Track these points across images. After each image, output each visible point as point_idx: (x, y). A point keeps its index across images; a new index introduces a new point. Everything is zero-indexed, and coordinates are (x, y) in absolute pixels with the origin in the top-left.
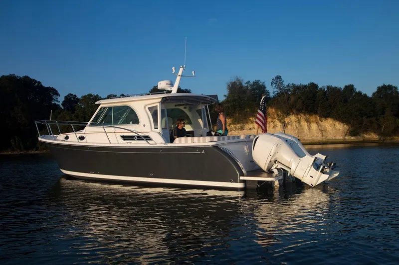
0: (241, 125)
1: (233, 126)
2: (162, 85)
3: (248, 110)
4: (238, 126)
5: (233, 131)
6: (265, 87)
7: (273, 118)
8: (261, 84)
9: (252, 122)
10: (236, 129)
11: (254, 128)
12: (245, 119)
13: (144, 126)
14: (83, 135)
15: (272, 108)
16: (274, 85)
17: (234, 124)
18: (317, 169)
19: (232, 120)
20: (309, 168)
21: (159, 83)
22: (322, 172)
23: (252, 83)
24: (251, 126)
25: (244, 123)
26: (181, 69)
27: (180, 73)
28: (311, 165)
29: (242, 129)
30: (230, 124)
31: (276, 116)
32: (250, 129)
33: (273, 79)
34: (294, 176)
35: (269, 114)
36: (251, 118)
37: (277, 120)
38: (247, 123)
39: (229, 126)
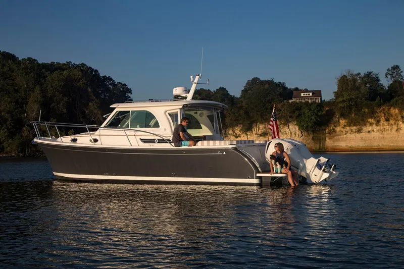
0: (358, 127)
1: (348, 128)
2: (178, 91)
3: (366, 110)
4: (354, 128)
5: (348, 134)
6: (378, 80)
7: (396, 120)
8: (374, 76)
9: (371, 124)
10: (352, 131)
11: (374, 131)
12: (363, 120)
13: (165, 130)
14: (97, 138)
15: (395, 108)
16: (389, 77)
17: (350, 126)
18: (320, 169)
19: (347, 121)
20: (313, 168)
21: (174, 89)
22: (324, 171)
23: (362, 75)
24: (370, 128)
25: (360, 125)
26: (197, 77)
27: (196, 81)
28: (315, 165)
29: (359, 131)
30: (345, 126)
31: (399, 118)
32: (369, 132)
33: (388, 70)
34: (301, 175)
35: (392, 115)
36: (370, 120)
37: (401, 123)
38: (365, 125)
39: (344, 128)
